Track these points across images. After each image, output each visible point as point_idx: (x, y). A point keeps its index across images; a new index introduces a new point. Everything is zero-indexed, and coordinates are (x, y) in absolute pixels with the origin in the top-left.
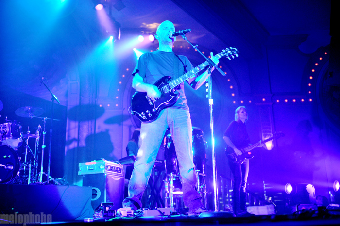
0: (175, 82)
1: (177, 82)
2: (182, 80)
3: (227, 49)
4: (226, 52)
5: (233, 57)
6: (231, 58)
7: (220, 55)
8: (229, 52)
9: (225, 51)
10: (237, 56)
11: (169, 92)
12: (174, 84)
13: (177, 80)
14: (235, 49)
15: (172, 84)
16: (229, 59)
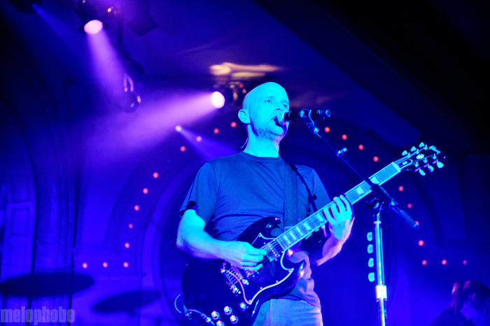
0: (291, 234)
1: (297, 234)
2: (308, 228)
3: (414, 149)
4: (414, 158)
5: (432, 168)
6: (426, 170)
7: (401, 165)
8: (421, 157)
9: (409, 156)
10: (440, 165)
11: (279, 259)
12: (290, 238)
13: (298, 229)
14: (433, 148)
15: (285, 238)
16: (422, 173)
